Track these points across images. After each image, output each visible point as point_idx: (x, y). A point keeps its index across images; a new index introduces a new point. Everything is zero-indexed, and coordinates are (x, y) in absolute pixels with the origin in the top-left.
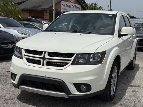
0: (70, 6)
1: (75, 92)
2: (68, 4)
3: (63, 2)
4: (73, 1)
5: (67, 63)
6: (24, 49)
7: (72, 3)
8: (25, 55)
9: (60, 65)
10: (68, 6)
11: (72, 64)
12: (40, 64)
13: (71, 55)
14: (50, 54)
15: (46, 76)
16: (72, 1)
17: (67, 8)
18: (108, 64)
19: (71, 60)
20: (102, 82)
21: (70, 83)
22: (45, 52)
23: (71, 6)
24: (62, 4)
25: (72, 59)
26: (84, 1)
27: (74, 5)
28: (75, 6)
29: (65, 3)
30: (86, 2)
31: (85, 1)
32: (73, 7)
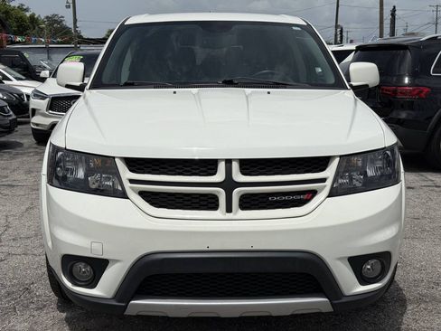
6: (121, 158)
8: (132, 181)
9: (293, 201)
12: (215, 207)
13: (320, 163)
14: (249, 166)
15: (255, 248)
22: (229, 162)
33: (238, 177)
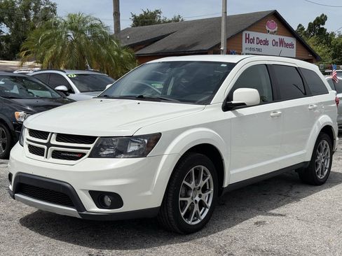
0: (266, 43)
1: (92, 207)
2: (262, 36)
3: (248, 32)
4: (276, 29)
5: (84, 154)
6: (28, 129)
7: (272, 33)
8: (28, 140)
10: (260, 42)
11: (90, 156)
12: (43, 155)
14: (61, 137)
16: (274, 31)
17: (259, 46)
18: (164, 158)
19: (89, 148)
20: (149, 193)
21: (83, 190)
22: (53, 134)
23: (270, 43)
24: (246, 39)
25: (91, 146)
26: (321, 26)
27: (277, 38)
28: (282, 42)
29: (253, 34)
30: (326, 30)
31: (325, 27)
32: (275, 44)
33: (54, 142)
